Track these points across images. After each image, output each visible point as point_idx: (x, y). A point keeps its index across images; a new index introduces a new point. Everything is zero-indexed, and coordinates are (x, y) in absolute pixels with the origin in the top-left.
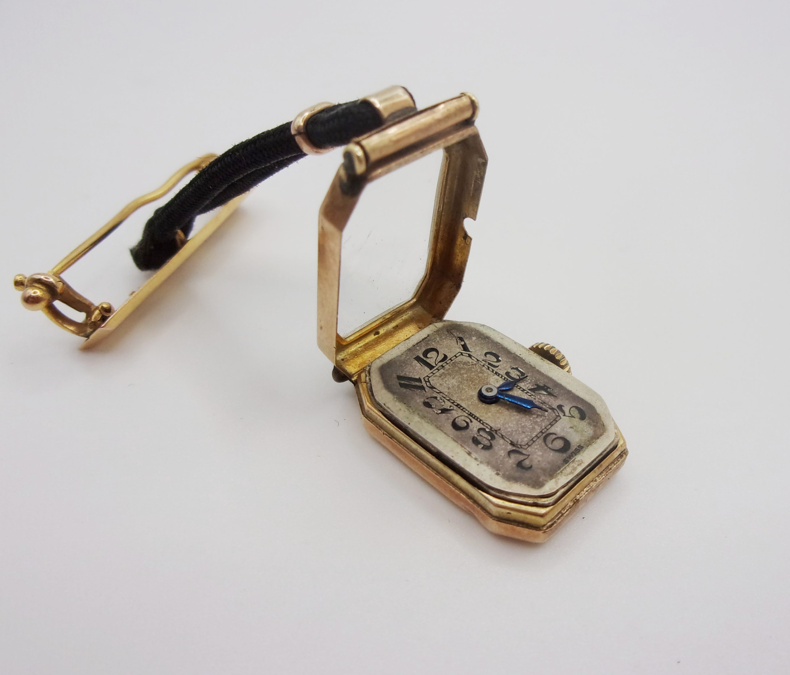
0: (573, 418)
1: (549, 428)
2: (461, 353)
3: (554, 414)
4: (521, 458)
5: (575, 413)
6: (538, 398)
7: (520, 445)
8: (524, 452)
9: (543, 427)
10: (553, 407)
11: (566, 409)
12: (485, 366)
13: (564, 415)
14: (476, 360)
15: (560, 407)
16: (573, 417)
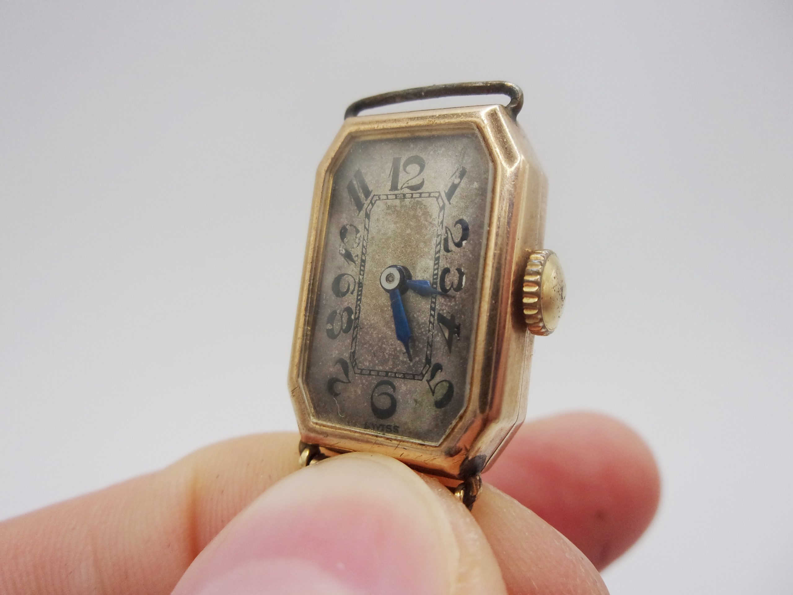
0: (431, 394)
1: (398, 378)
2: (440, 195)
3: (422, 369)
4: (342, 377)
5: (441, 392)
6: (433, 333)
7: (356, 364)
8: (351, 374)
9: (395, 370)
10: (432, 360)
11: (439, 377)
12: (440, 237)
13: (428, 381)
14: (440, 221)
15: (438, 367)
16: (433, 392)
